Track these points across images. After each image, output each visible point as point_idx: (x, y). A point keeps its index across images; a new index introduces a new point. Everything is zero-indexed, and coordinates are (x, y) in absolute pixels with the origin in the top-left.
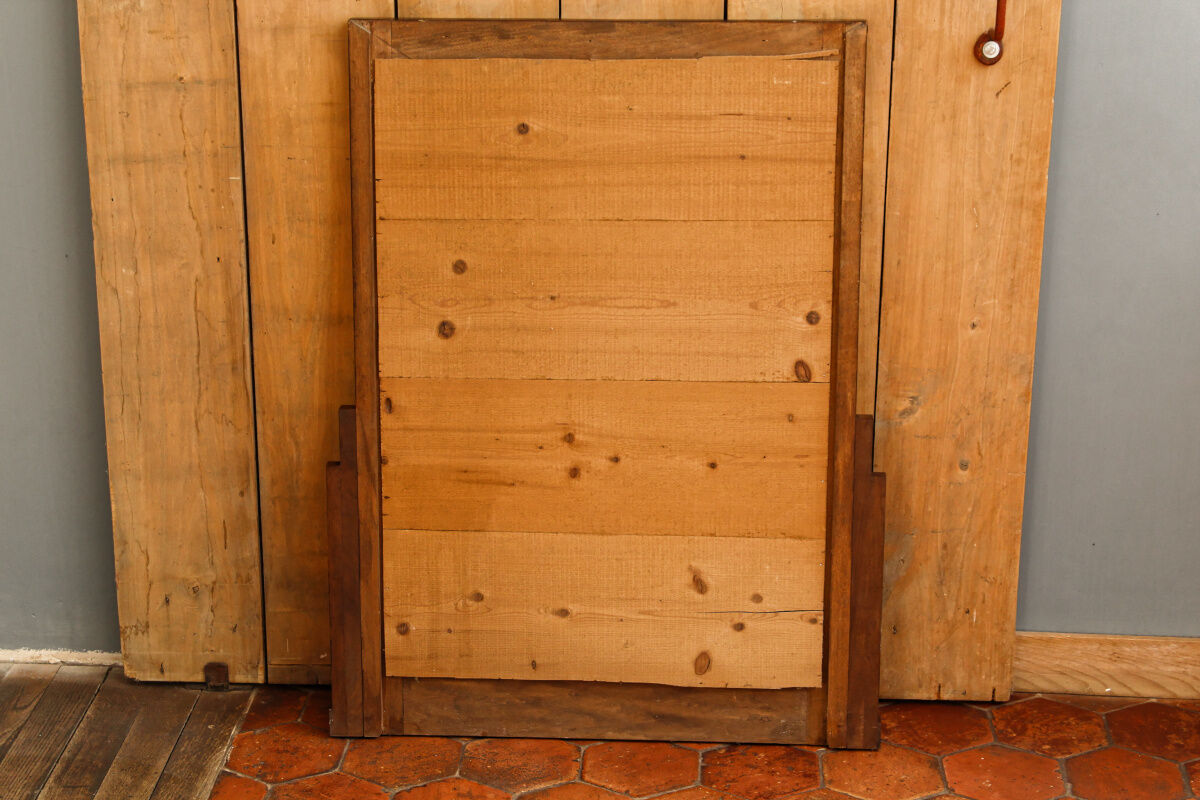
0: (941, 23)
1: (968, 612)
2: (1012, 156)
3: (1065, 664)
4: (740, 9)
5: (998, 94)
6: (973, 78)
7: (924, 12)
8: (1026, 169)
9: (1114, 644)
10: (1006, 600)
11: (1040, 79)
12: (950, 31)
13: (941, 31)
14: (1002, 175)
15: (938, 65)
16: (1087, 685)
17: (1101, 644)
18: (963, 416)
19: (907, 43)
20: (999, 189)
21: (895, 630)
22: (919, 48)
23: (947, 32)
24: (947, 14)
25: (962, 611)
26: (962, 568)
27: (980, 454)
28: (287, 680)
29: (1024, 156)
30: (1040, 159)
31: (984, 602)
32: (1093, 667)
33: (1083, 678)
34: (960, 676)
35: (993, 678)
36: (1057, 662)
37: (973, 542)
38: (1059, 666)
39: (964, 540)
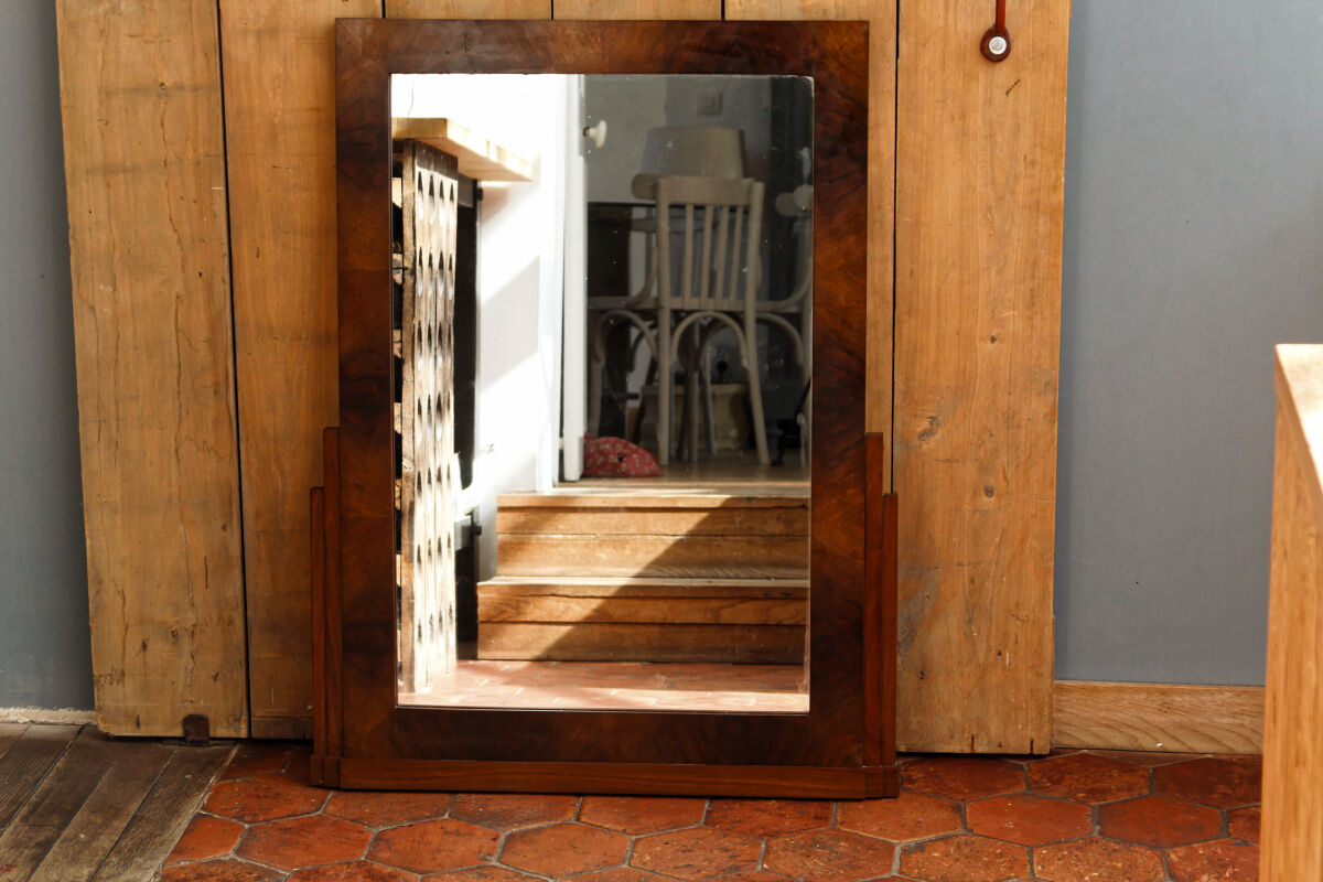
0: (946, 19)
1: (1000, 654)
2: (1025, 157)
3: (1111, 715)
4: (738, 7)
5: (1007, 93)
6: (981, 76)
7: (928, 7)
8: (1041, 171)
9: (1164, 693)
10: (1041, 639)
11: (1051, 76)
12: (956, 27)
13: (946, 27)
14: (1016, 178)
15: (944, 63)
16: (1137, 740)
17: (1149, 694)
18: (986, 437)
19: (912, 40)
20: (1013, 193)
21: (923, 675)
22: (924, 45)
23: (952, 29)
24: (951, 10)
25: (994, 652)
26: (991, 605)
27: (1005, 478)
28: (273, 734)
29: (1038, 158)
30: (1055, 161)
31: (1016, 643)
32: (1142, 719)
33: (1130, 732)
34: (994, 726)
35: (1030, 728)
36: (1103, 714)
37: (1002, 576)
38: (1104, 718)
39: (992, 574)
